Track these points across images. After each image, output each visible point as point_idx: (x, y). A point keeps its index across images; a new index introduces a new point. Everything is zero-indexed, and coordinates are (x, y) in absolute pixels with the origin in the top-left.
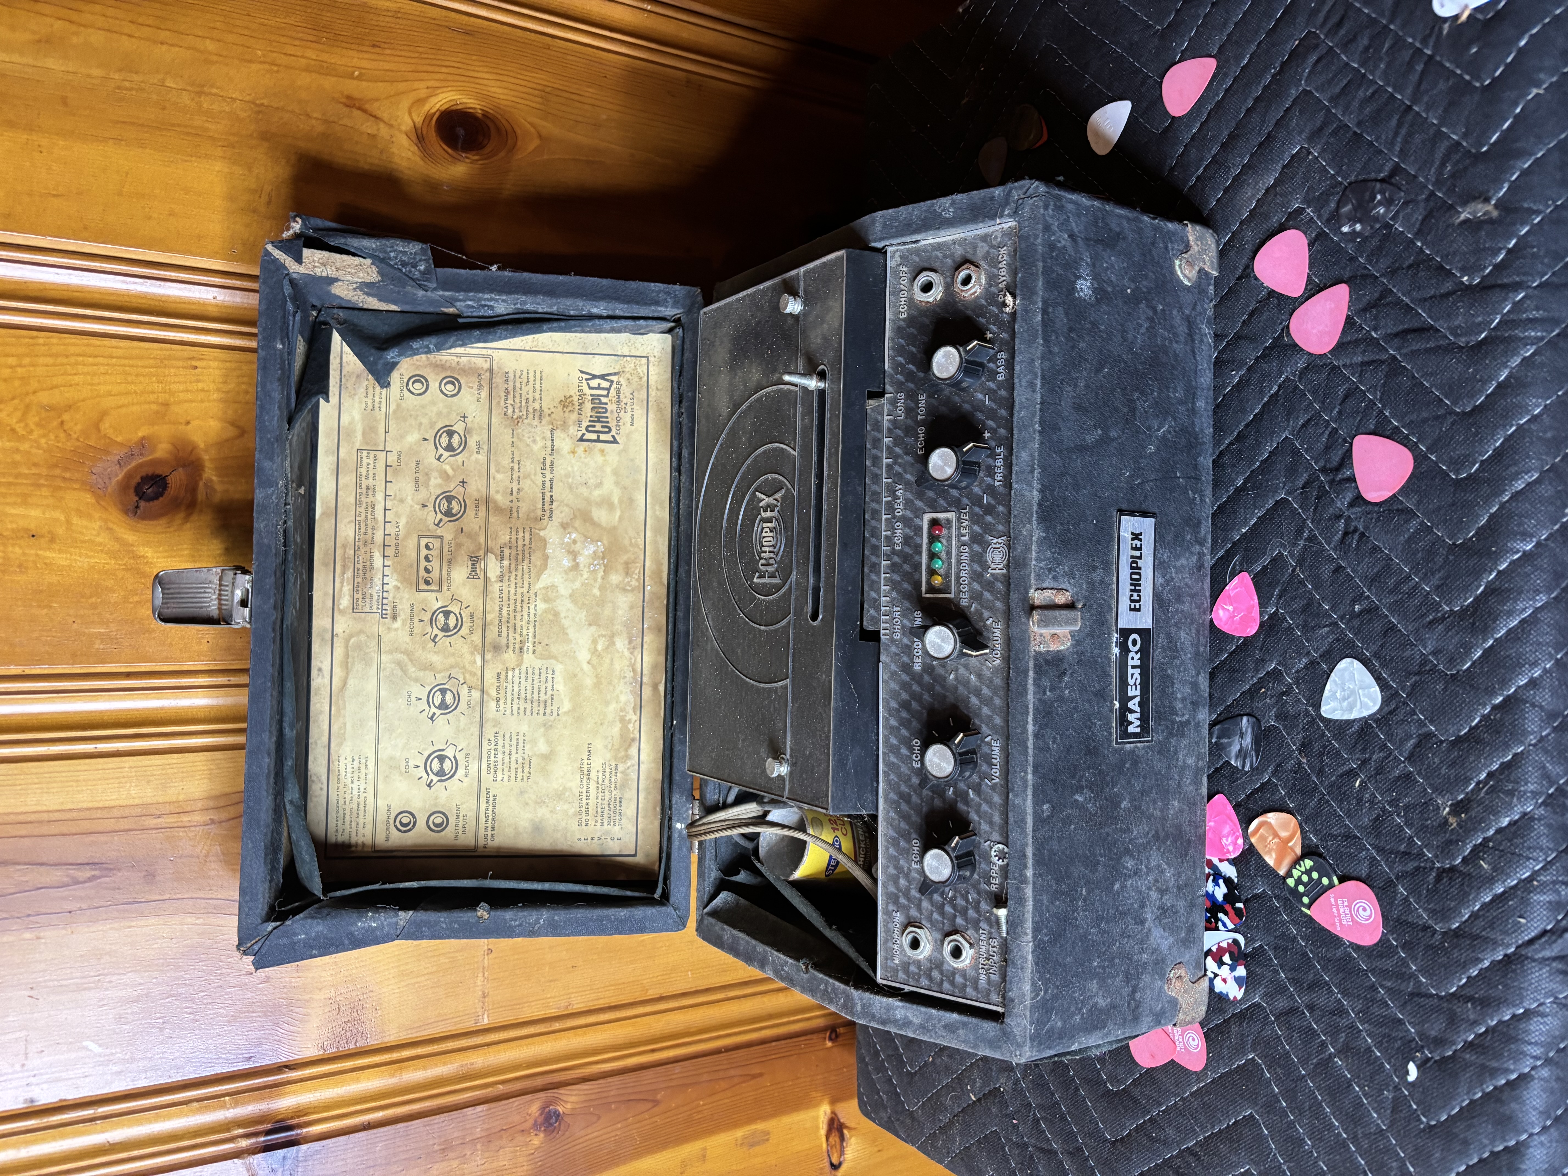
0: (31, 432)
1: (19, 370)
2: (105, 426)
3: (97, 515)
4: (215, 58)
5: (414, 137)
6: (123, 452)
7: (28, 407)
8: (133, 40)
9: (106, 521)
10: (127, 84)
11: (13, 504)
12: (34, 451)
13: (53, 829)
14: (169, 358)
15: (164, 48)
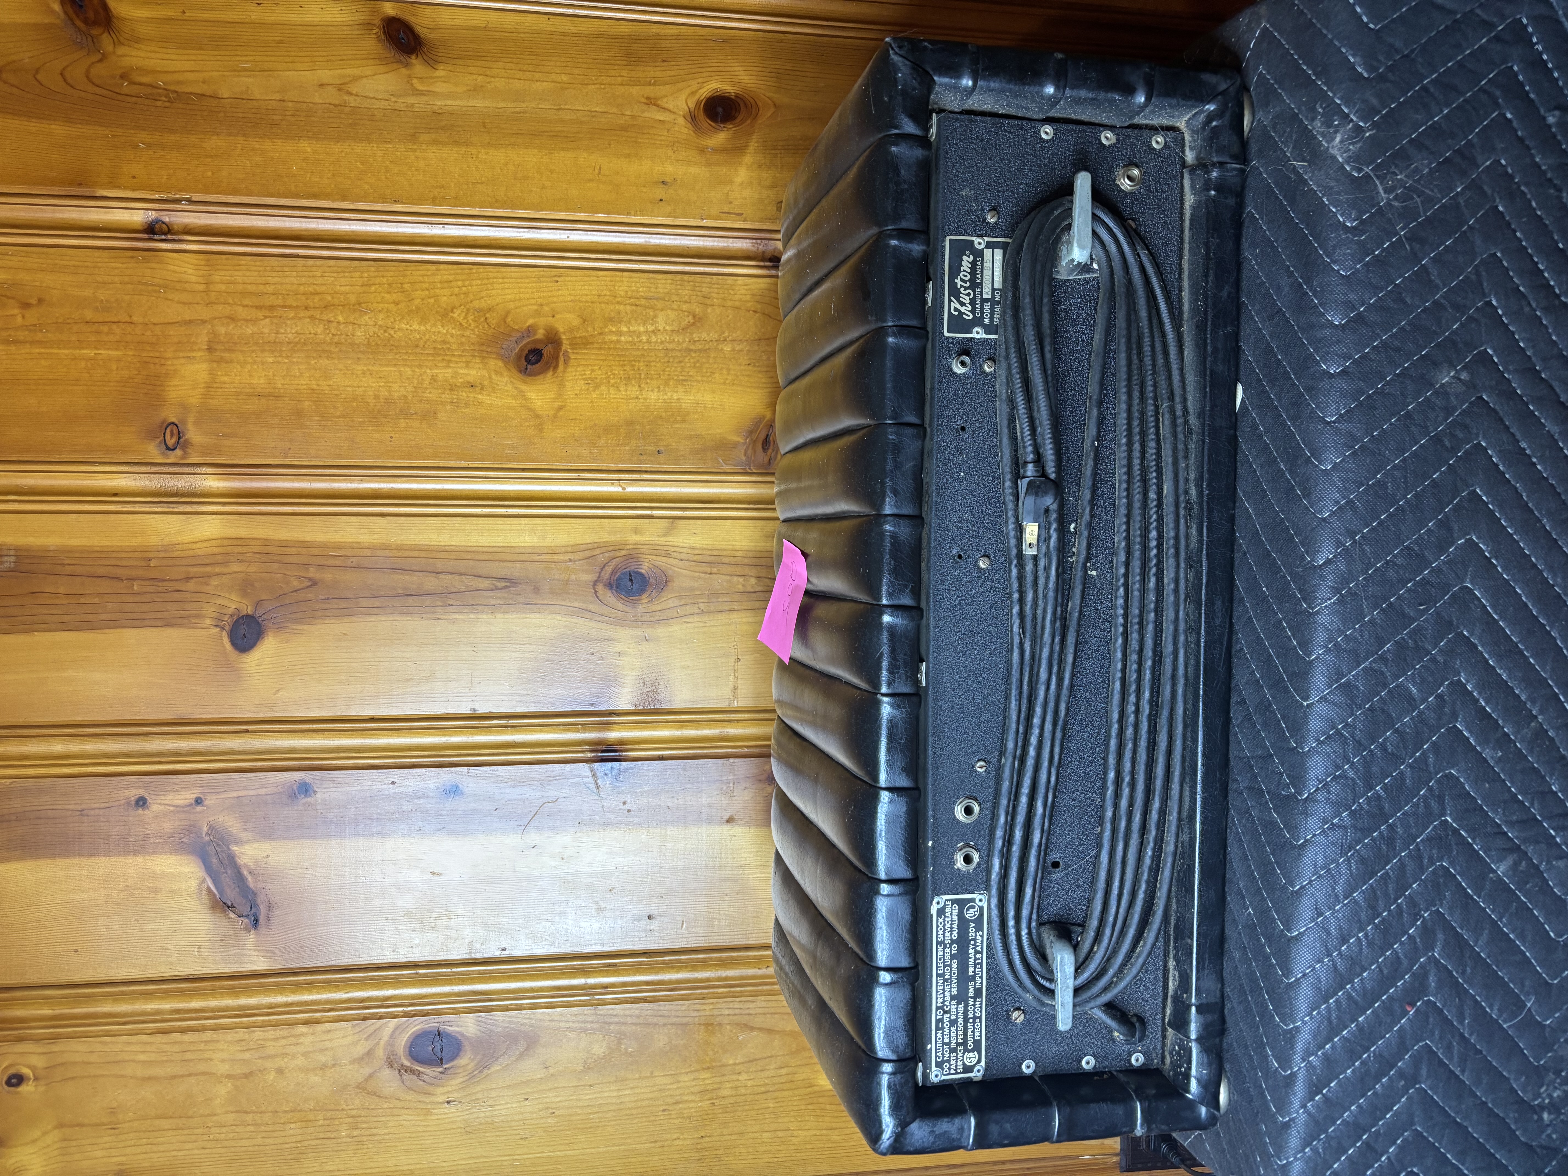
0: (470, 325)
1: (464, 289)
2: (509, 319)
3: (505, 374)
4: (566, 86)
5: (689, 119)
6: (519, 335)
7: (468, 310)
8: (522, 82)
9: (510, 377)
10: (518, 110)
11: (462, 368)
12: (472, 336)
13: (484, 557)
14: (543, 276)
15: (538, 83)
